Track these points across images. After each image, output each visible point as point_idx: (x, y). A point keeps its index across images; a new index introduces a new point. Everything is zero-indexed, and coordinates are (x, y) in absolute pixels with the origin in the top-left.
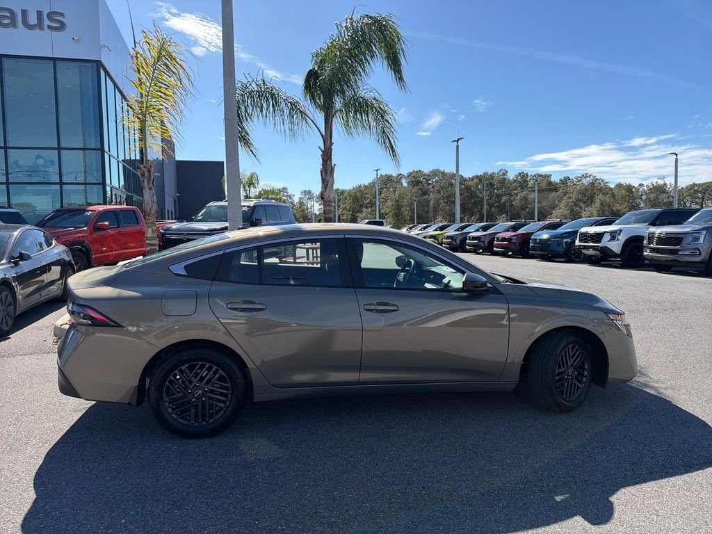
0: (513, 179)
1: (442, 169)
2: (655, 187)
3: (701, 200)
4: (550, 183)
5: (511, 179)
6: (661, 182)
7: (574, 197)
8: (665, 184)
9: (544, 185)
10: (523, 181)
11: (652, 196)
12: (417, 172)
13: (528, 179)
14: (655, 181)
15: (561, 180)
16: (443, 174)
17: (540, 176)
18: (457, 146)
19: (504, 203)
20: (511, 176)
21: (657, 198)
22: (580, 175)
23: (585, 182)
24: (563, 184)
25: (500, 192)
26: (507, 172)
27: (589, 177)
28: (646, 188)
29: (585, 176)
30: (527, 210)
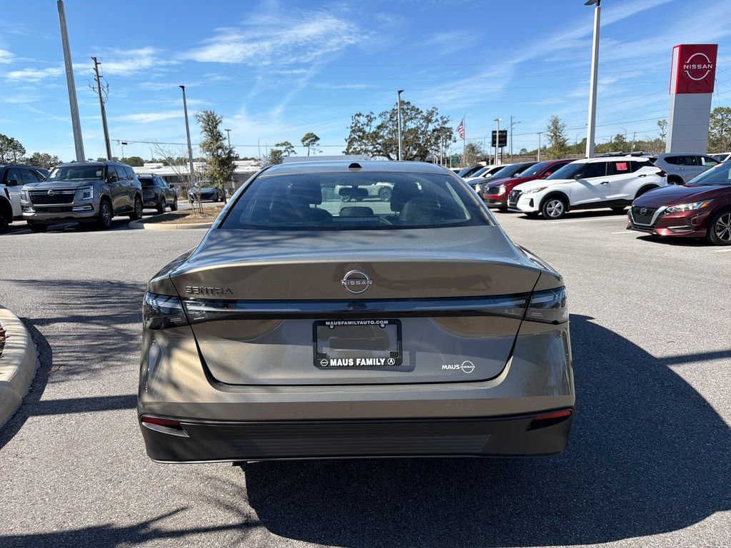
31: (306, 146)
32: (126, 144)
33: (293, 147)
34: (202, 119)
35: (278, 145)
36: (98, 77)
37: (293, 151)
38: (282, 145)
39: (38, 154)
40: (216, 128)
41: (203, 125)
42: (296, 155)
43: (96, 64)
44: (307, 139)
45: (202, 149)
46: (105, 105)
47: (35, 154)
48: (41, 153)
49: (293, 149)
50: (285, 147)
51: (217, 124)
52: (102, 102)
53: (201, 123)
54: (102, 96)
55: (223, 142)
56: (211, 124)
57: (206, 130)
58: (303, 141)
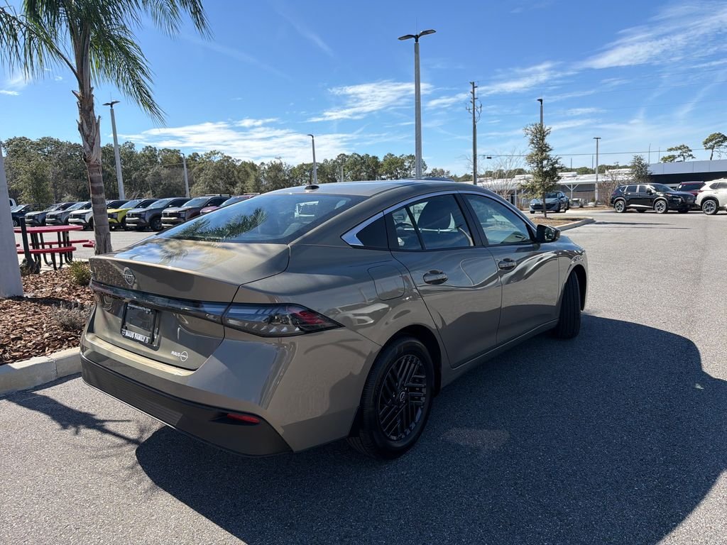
0: (140, 153)
1: (55, 137)
2: (273, 166)
3: (309, 179)
4: (181, 159)
5: (139, 153)
6: (278, 162)
7: (210, 173)
8: (281, 164)
9: (174, 161)
10: (151, 155)
11: (272, 174)
12: (20, 139)
13: (157, 154)
14: (273, 160)
15: (190, 156)
16: (58, 144)
17: (169, 151)
18: (112, 111)
19: (135, 178)
20: (138, 149)
21: (276, 176)
22: (209, 152)
23: (217, 158)
24: (193, 160)
25: (128, 167)
26: (133, 145)
27: (218, 153)
28: (266, 167)
29: (214, 153)
30: (161, 186)
31: (709, 148)
32: (490, 158)
33: (691, 151)
34: (531, 133)
35: (671, 150)
36: (474, 99)
37: (691, 155)
38: (677, 149)
39: (435, 170)
40: (543, 140)
41: (531, 137)
42: (694, 160)
43: (474, 87)
44: (711, 140)
45: (526, 162)
46: (477, 124)
47: (434, 169)
48: (438, 169)
49: (690, 153)
50: (680, 151)
51: (544, 136)
52: (474, 122)
53: (529, 135)
54: (476, 116)
55: (548, 153)
56: (540, 136)
57: (533, 143)
58: (706, 143)
